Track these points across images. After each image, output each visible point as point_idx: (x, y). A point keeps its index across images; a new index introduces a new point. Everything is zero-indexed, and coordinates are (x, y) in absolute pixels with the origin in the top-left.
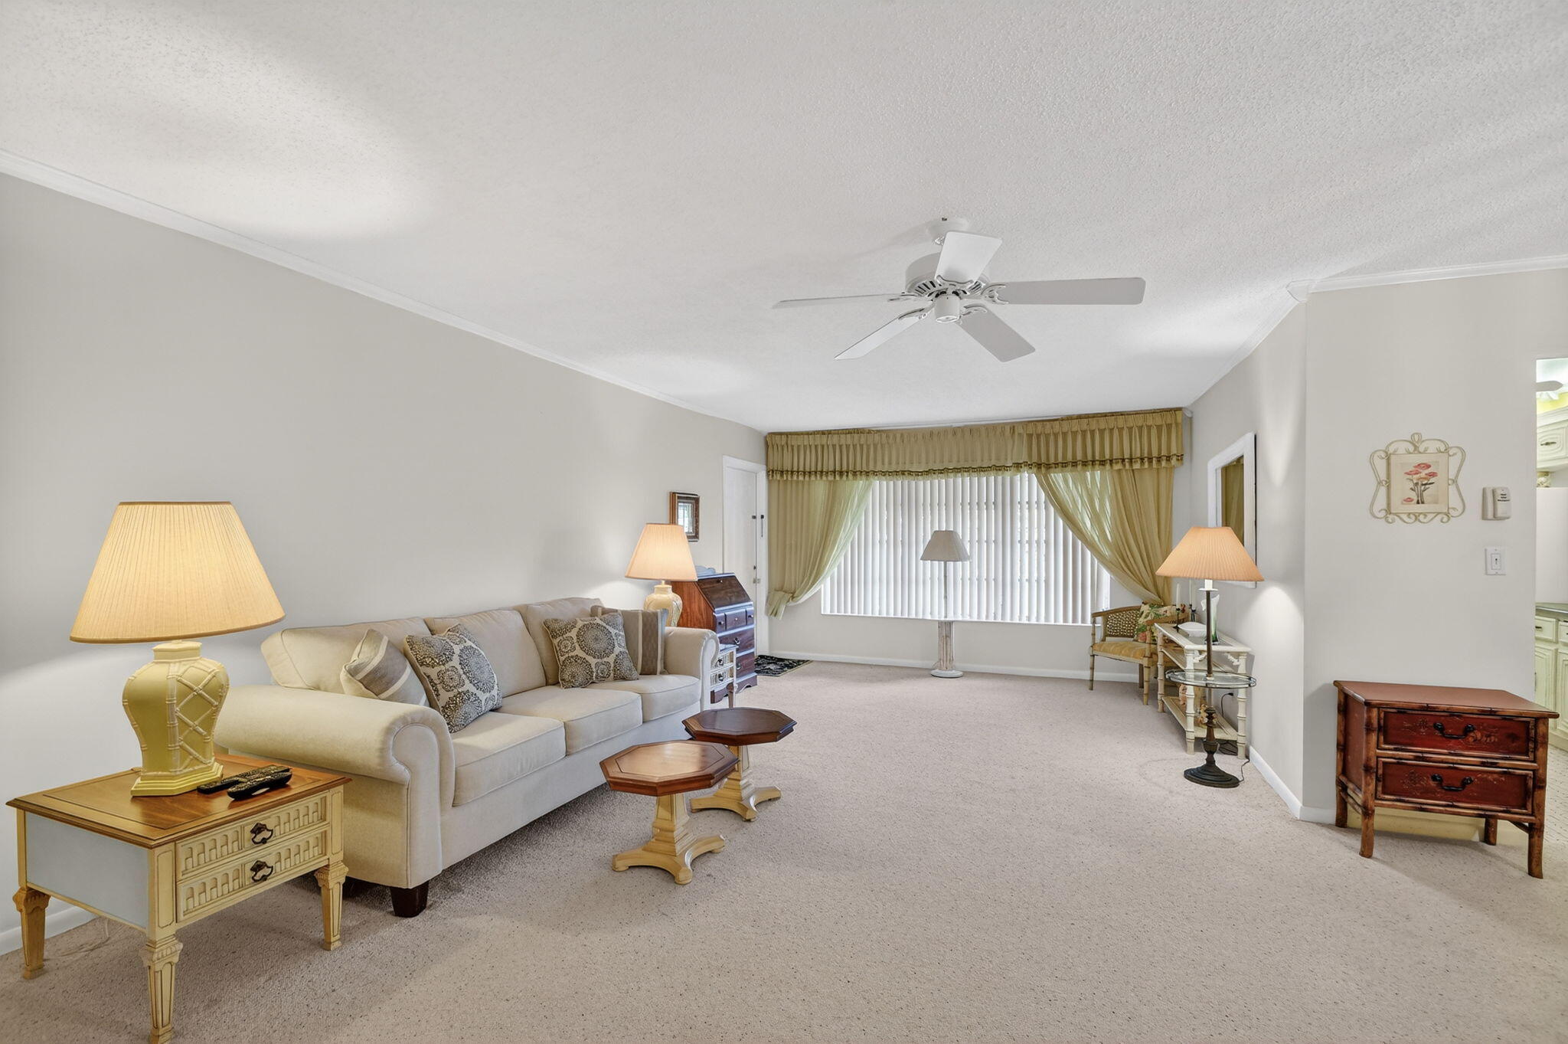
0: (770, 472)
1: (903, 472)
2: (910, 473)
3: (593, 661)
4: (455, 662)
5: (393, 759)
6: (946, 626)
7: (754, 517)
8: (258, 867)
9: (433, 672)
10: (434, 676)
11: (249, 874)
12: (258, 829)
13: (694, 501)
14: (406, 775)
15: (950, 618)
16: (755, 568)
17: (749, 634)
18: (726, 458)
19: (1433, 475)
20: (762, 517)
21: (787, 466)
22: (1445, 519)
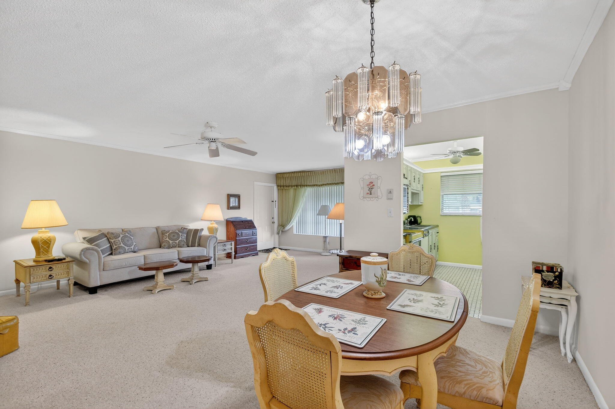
0: (278, 186)
1: (315, 185)
2: (317, 185)
3: (171, 242)
4: (120, 239)
5: (83, 257)
6: (325, 237)
7: (273, 201)
8: (50, 276)
9: (112, 241)
10: (113, 242)
11: (48, 277)
12: (50, 268)
13: (238, 197)
14: (88, 261)
15: (326, 235)
16: (273, 218)
17: (254, 239)
18: (256, 183)
19: (373, 185)
20: (276, 201)
21: (282, 184)
22: (377, 199)
